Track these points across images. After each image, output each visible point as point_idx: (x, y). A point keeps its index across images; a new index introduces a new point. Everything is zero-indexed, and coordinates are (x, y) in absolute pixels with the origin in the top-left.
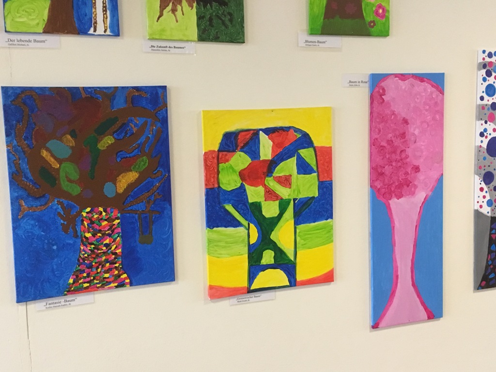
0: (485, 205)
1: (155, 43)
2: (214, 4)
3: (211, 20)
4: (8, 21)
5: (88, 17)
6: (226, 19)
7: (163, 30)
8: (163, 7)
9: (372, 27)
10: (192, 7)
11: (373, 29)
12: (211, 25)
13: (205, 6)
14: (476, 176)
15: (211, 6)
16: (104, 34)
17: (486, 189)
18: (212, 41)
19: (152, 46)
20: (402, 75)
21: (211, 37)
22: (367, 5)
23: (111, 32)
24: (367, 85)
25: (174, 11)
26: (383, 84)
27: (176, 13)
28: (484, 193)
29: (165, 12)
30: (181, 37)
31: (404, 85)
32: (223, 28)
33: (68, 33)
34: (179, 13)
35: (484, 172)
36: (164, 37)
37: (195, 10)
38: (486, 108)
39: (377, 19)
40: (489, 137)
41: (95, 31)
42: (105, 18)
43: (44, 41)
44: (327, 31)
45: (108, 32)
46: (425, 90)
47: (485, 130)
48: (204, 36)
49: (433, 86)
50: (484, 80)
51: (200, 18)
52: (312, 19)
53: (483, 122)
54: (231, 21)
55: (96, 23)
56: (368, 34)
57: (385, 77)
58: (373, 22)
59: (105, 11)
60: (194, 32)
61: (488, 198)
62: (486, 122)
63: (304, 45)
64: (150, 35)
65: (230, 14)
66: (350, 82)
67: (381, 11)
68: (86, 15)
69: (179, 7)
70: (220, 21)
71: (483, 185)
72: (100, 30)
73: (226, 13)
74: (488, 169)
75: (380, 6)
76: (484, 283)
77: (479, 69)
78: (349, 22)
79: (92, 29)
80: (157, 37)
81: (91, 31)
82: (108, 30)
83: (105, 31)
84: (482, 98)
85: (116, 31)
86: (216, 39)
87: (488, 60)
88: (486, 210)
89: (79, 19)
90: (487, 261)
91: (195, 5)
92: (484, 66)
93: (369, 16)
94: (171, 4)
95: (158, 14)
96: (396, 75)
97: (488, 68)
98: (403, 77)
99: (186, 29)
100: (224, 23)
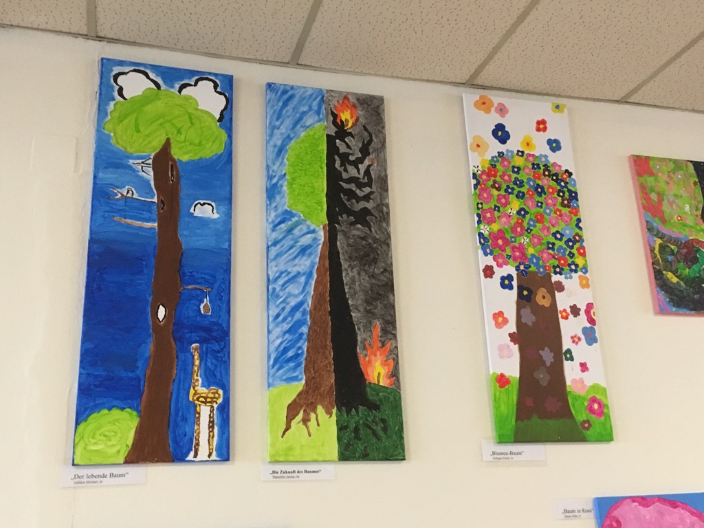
1: (278, 468)
2: (361, 407)
3: (356, 430)
4: (79, 450)
5: (187, 437)
6: (378, 428)
7: (290, 449)
8: (290, 419)
9: (587, 429)
10: (330, 414)
11: (588, 432)
12: (357, 437)
13: (348, 412)
15: (357, 411)
16: (208, 459)
18: (358, 460)
19: (274, 472)
20: (643, 498)
21: (357, 454)
22: (576, 398)
23: (218, 455)
24: (592, 515)
25: (305, 421)
26: (616, 513)
27: (309, 424)
29: (293, 423)
30: (315, 457)
31: (648, 513)
32: (375, 440)
33: (157, 462)
34: (312, 424)
36: (291, 459)
37: (334, 418)
39: (593, 418)
41: (195, 456)
42: (211, 437)
43: (123, 475)
44: (521, 437)
45: (214, 457)
46: (682, 520)
48: (347, 453)
49: (692, 513)
51: (341, 428)
52: (499, 422)
54: (385, 430)
55: (198, 444)
56: (582, 439)
57: (617, 502)
58: (587, 421)
59: (211, 427)
60: (333, 448)
63: (491, 458)
64: (272, 456)
65: (383, 421)
66: (566, 511)
67: (596, 406)
68: (185, 435)
69: (313, 416)
70: (369, 431)
72: (203, 453)
73: (377, 419)
75: (594, 400)
78: (552, 423)
79: (192, 454)
80: (281, 459)
81: (191, 457)
82: (214, 453)
83: (209, 456)
85: (224, 453)
86: (365, 457)
89: (176, 442)
91: (334, 411)
93: (580, 415)
94: (302, 412)
95: (284, 427)
96: (633, 499)
98: (644, 501)
99: (323, 445)
100: (375, 433)
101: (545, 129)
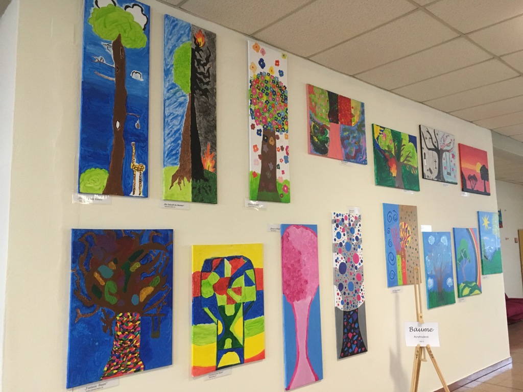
0: (340, 303)
1: (167, 203)
2: (201, 180)
3: (199, 189)
5: (129, 186)
6: (208, 189)
7: (173, 195)
8: (173, 182)
9: (282, 197)
10: (189, 182)
11: (282, 199)
12: (199, 192)
13: (196, 181)
14: (335, 286)
15: (200, 181)
16: (138, 195)
17: (340, 294)
18: (199, 202)
19: (166, 204)
20: (297, 225)
21: (199, 200)
22: (279, 184)
23: (143, 194)
24: (280, 230)
25: (179, 183)
26: (288, 230)
27: (181, 185)
28: (339, 296)
29: (174, 184)
30: (183, 199)
31: (298, 231)
32: (206, 194)
33: (117, 195)
34: (182, 184)
35: (338, 283)
36: (173, 199)
37: (191, 183)
38: (337, 245)
39: (284, 193)
40: (340, 263)
41: (134, 194)
42: (140, 186)
44: (260, 198)
45: (141, 195)
46: (308, 234)
47: (338, 258)
48: (195, 199)
49: (312, 232)
50: (336, 229)
51: (193, 188)
52: (252, 192)
53: (336, 253)
54: (210, 190)
55: (135, 189)
56: (280, 201)
57: (288, 226)
58: (282, 194)
59: (140, 181)
60: (189, 196)
61: (341, 299)
62: (338, 254)
63: (248, 206)
64: (165, 197)
65: (210, 186)
66: (271, 229)
67: (286, 189)
68: (129, 184)
69: (182, 181)
70: (204, 190)
71: (339, 291)
72: (137, 193)
73: (207, 186)
74: (341, 282)
75: (285, 186)
76: (342, 354)
77: (333, 223)
78: (270, 194)
79: (132, 193)
80: (169, 199)
81: (131, 194)
82: (142, 194)
83: (140, 194)
84: (335, 240)
85: (146, 194)
86: (202, 201)
87: (336, 218)
88: (341, 307)
89: (125, 187)
90: (343, 340)
91: (191, 180)
92: (335, 222)
93: (280, 191)
94: (178, 179)
95: (171, 185)
96: (294, 225)
97: (337, 223)
98: (297, 226)
99: (186, 194)
100: (206, 192)
101: (278, 65)
